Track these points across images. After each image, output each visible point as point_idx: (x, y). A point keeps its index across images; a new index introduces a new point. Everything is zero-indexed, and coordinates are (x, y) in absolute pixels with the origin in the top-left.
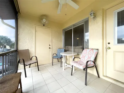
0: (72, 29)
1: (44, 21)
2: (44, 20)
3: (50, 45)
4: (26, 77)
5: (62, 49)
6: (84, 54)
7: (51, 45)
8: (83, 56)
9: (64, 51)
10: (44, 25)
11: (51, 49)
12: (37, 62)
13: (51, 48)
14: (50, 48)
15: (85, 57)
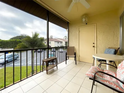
1: (84, 21)
2: (84, 20)
3: (94, 43)
5: (111, 50)
9: (113, 53)
10: (86, 24)
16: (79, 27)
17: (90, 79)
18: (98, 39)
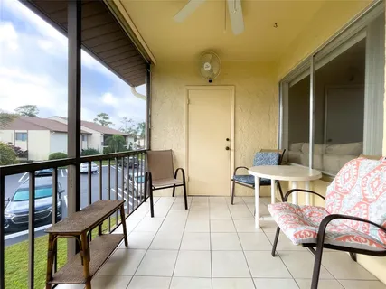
0: (309, 76)
1: (208, 69)
2: (207, 67)
3: (228, 140)
4: (152, 216)
5: (270, 154)
6: (345, 181)
7: (232, 138)
8: (337, 188)
9: (276, 162)
10: (210, 81)
11: (232, 153)
12: (184, 185)
13: (233, 148)
14: (228, 149)
15: (346, 197)
16: (188, 87)
17: (305, 245)
18: (238, 129)
